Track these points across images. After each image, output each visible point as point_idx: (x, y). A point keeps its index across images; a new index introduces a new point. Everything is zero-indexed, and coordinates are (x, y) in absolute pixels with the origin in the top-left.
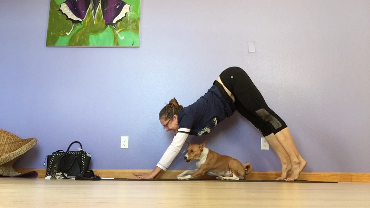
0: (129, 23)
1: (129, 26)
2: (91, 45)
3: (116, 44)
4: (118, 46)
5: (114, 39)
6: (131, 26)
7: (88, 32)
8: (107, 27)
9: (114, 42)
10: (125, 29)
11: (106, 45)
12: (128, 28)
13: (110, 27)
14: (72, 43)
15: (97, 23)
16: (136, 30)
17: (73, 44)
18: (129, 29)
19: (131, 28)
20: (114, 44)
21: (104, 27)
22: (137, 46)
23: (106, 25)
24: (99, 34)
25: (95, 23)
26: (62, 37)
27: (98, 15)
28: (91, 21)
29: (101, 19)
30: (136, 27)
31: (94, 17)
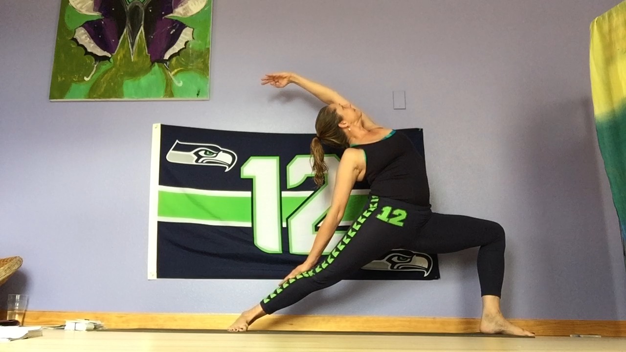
0: (191, 59)
1: (191, 64)
2: (126, 97)
3: (170, 94)
4: (172, 98)
5: (165, 87)
6: (195, 64)
7: (121, 75)
8: (155, 65)
9: (166, 91)
10: (185, 69)
11: (152, 97)
12: (190, 67)
13: (159, 66)
14: (95, 94)
15: (136, 59)
16: (203, 70)
17: (94, 96)
18: (191, 69)
19: (194, 67)
20: (165, 95)
21: (149, 66)
23: (153, 63)
24: (140, 79)
25: (133, 60)
26: (76, 83)
27: (139, 46)
28: (127, 57)
29: (144, 53)
30: (203, 64)
31: (131, 50)
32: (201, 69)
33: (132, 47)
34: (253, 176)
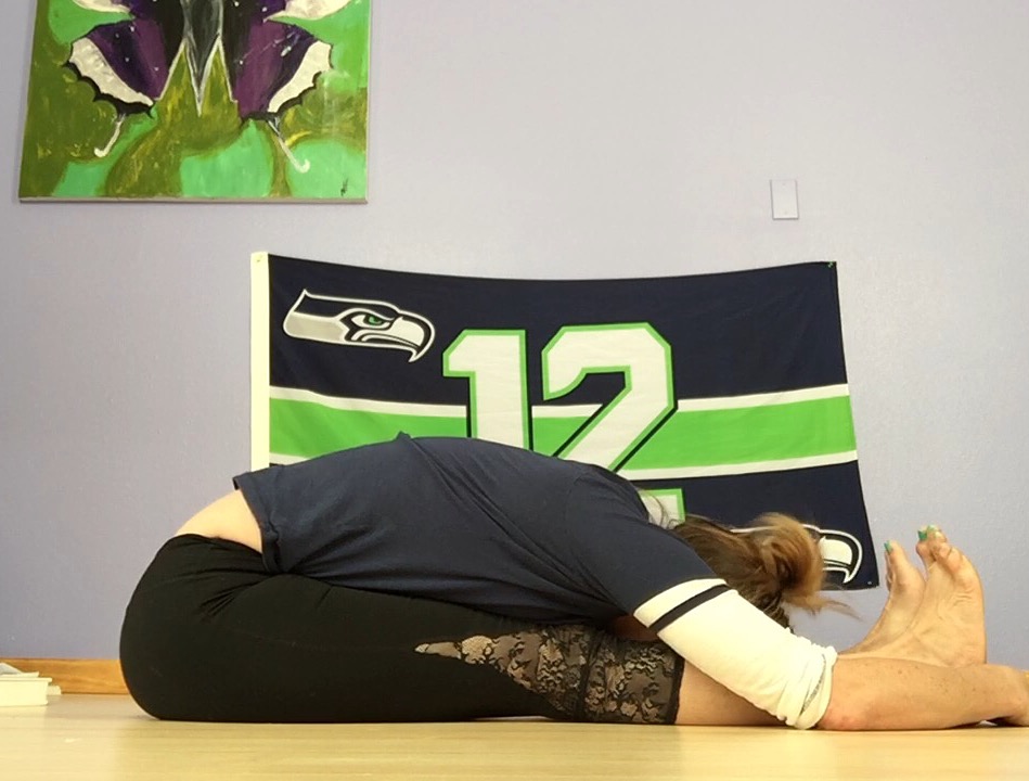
0: (326, 113)
1: (328, 124)
2: (187, 195)
3: (282, 188)
4: (288, 199)
5: (271, 174)
6: (335, 123)
7: (175, 145)
8: (248, 126)
9: (274, 182)
10: (314, 133)
11: (244, 196)
12: (324, 130)
13: (259, 127)
14: (118, 187)
15: (207, 112)
16: (354, 137)
17: (119, 191)
18: (326, 134)
19: (335, 130)
20: (272, 192)
21: (236, 126)
22: (360, 196)
24: (216, 155)
25: (200, 113)
26: (77, 163)
27: (214, 82)
28: (187, 104)
29: (225, 98)
30: (354, 124)
31: (196, 89)
32: (349, 134)
33: (199, 85)
34: (470, 373)
